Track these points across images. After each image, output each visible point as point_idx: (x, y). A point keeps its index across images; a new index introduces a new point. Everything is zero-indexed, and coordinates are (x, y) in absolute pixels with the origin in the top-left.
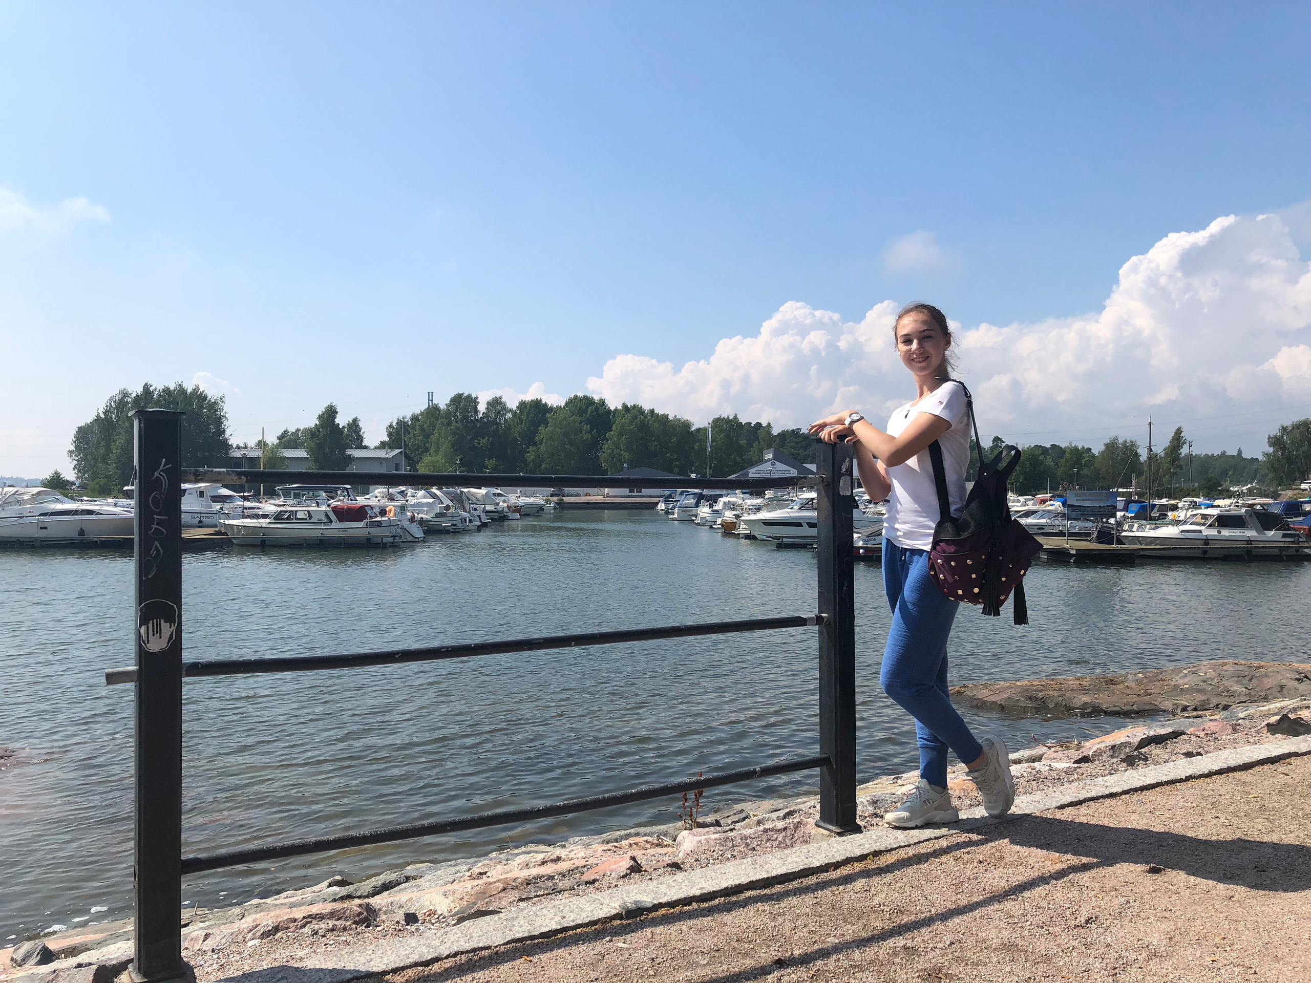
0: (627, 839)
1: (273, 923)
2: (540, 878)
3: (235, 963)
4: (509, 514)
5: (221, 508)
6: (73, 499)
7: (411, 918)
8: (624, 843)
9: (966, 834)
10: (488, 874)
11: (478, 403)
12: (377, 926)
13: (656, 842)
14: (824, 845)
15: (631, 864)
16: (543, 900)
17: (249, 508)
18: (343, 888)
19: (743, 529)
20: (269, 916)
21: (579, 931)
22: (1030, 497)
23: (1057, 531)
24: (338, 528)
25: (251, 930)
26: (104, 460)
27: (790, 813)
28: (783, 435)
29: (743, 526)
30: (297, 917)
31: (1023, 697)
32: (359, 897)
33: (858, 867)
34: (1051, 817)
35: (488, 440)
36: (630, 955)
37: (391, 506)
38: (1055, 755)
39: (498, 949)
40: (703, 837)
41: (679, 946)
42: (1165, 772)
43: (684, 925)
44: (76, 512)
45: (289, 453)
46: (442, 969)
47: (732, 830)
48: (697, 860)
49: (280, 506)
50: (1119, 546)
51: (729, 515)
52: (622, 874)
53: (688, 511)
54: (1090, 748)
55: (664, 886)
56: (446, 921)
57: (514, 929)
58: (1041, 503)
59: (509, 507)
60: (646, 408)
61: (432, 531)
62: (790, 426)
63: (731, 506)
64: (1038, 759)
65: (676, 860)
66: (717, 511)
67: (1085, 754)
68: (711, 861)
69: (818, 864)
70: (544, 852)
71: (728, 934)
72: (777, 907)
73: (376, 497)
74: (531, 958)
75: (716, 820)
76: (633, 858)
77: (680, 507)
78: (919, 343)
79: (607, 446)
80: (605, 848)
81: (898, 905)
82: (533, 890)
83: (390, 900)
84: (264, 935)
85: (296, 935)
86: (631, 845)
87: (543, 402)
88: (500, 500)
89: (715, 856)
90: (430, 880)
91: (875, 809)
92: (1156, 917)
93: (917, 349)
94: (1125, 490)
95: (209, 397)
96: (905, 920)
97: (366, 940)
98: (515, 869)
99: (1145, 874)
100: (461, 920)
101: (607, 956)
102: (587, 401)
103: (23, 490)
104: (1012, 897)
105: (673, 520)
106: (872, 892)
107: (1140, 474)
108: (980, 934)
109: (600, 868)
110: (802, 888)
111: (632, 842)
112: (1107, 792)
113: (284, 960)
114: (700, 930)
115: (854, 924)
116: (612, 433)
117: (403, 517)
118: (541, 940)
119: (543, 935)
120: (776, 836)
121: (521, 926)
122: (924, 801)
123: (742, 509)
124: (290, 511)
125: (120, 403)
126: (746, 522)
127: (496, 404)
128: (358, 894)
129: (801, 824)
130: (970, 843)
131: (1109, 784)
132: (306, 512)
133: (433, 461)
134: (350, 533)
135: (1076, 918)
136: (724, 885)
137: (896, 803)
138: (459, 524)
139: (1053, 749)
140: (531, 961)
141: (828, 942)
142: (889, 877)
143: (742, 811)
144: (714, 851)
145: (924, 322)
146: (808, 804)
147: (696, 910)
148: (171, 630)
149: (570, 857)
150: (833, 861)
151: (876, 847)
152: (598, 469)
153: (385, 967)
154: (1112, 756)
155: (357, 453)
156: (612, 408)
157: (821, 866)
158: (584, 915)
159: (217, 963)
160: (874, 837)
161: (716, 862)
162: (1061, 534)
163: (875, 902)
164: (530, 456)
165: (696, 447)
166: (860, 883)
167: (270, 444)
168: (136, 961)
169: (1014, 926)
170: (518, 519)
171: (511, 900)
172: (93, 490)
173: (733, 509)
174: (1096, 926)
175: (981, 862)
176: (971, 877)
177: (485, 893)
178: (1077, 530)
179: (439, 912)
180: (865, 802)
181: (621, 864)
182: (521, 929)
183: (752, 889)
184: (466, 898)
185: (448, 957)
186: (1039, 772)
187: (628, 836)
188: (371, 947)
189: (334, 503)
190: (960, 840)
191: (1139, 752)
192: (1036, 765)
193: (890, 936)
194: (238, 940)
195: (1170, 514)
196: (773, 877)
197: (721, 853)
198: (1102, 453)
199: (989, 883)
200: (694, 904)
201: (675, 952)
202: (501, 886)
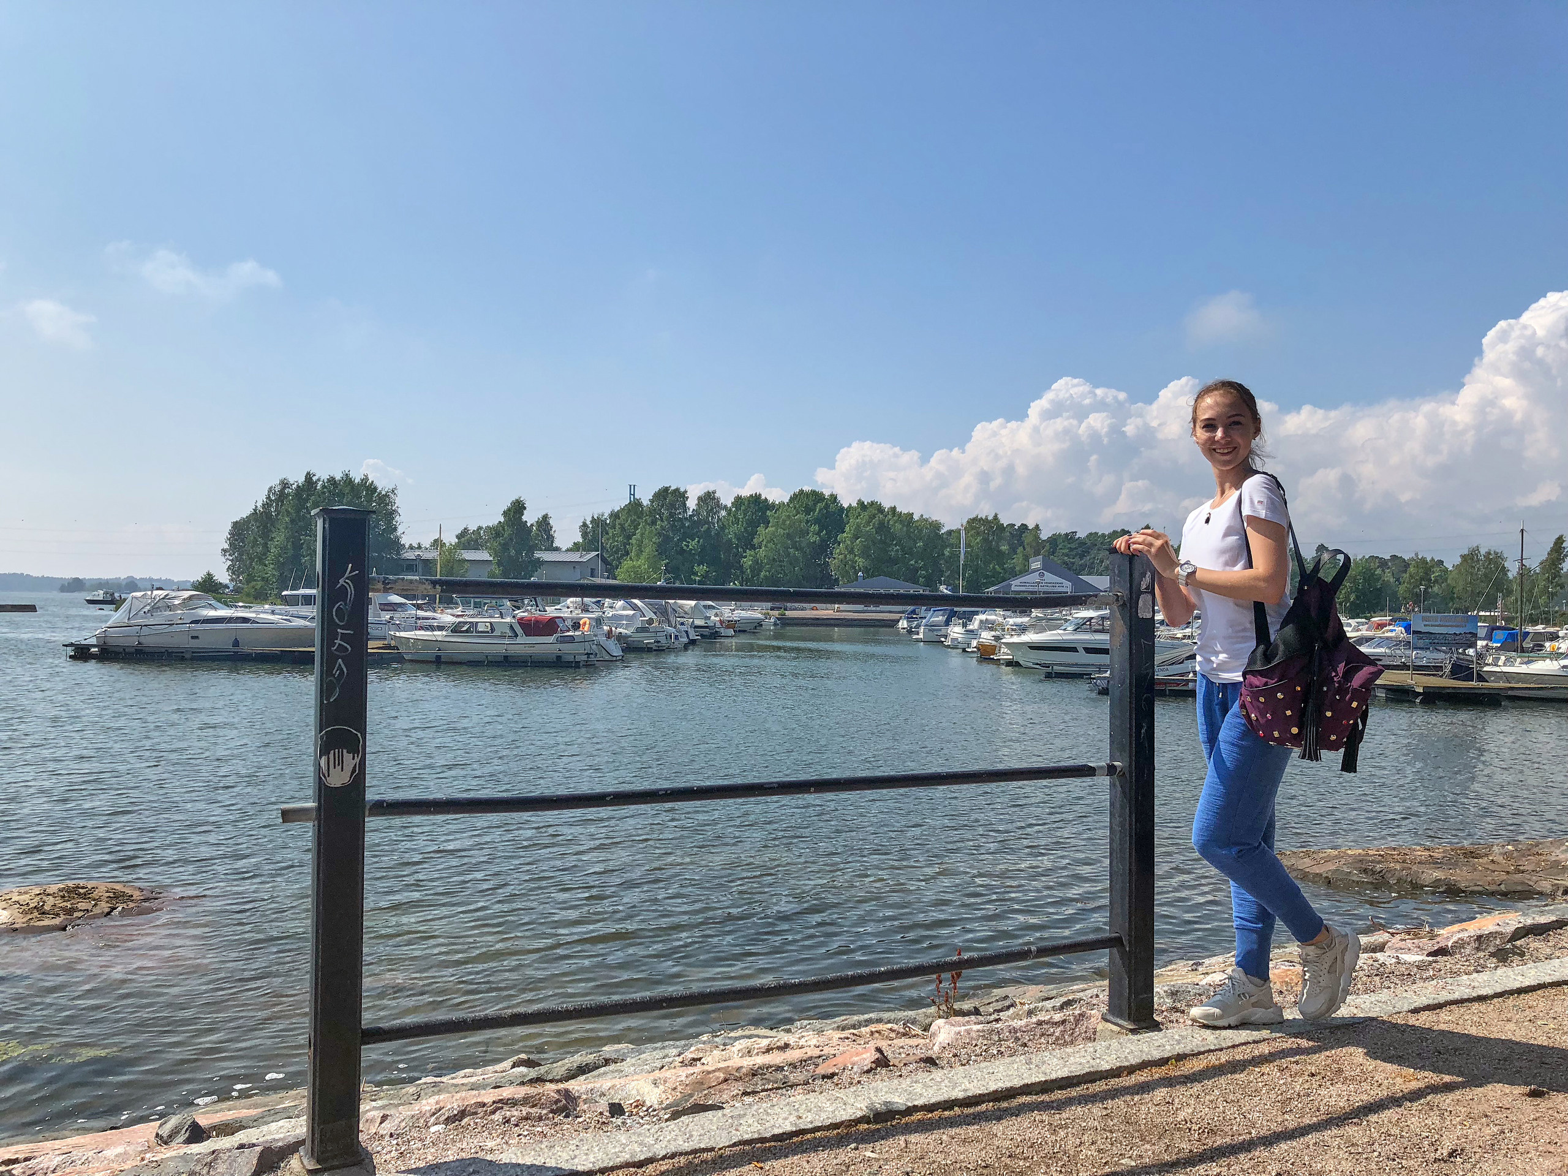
0: (867, 1026)
1: (459, 1106)
2: (767, 1068)
3: (416, 1152)
4: (722, 630)
5: (392, 618)
6: (228, 605)
7: (616, 1109)
8: (864, 1030)
9: (1293, 1039)
10: (703, 1061)
11: (687, 498)
12: (577, 1117)
13: (902, 1030)
14: (1114, 1043)
15: (876, 1057)
16: (772, 1095)
17: (423, 619)
18: (531, 1069)
19: (1004, 654)
20: (454, 1099)
21: (818, 1134)
22: (1364, 620)
23: (1399, 663)
24: (526, 645)
25: (434, 1114)
26: (261, 561)
27: (1068, 1003)
28: (1054, 540)
29: (1004, 650)
30: (486, 1101)
31: (1355, 869)
32: (551, 1081)
33: (1158, 1073)
34: (1403, 1022)
35: (698, 542)
36: (880, 1167)
37: (585, 618)
38: (1402, 944)
39: (722, 1151)
40: (963, 1028)
41: (939, 1159)
42: (1549, 971)
43: (945, 1135)
44: (230, 620)
45: (469, 555)
46: (658, 1172)
47: (997, 1020)
48: (955, 1056)
49: (458, 616)
50: (1481, 683)
51: (986, 636)
52: (866, 1068)
53: (937, 630)
54: (1448, 938)
55: (920, 1085)
56: (657, 1115)
57: (741, 1129)
58: (1377, 628)
59: (721, 622)
60: (887, 505)
61: (632, 649)
62: (1064, 529)
63: (987, 625)
64: (1381, 948)
65: (930, 1053)
66: (972, 631)
67: (1442, 944)
68: (973, 1058)
69: (1108, 1068)
70: (767, 1037)
71: (998, 1147)
72: (1057, 1118)
73: (568, 608)
74: (762, 1165)
75: (975, 1008)
76: (879, 1050)
77: (926, 625)
78: (1225, 432)
79: (838, 551)
80: (842, 1036)
81: (1209, 1124)
82: (760, 1083)
83: (590, 1086)
84: (448, 1120)
85: (485, 1122)
86: (872, 1033)
87: (763, 497)
88: (711, 613)
89: (978, 1051)
90: (633, 1065)
91: (1174, 1002)
92: (1537, 1150)
93: (1222, 438)
94: (1488, 614)
95: (380, 489)
96: (1218, 1143)
97: (565, 1132)
98: (735, 1056)
99: (1524, 1098)
100: (675, 1116)
101: (853, 1167)
102: (817, 496)
103: (173, 594)
104: (1354, 1120)
105: (918, 641)
106: (1176, 1105)
107: (1509, 592)
108: (1314, 1165)
109: (839, 1060)
110: (1088, 1095)
111: (873, 1030)
112: (1474, 995)
113: (473, 1151)
114: (964, 1141)
115: (1154, 1144)
116: (845, 535)
117: (599, 632)
118: (773, 1144)
119: (776, 1138)
120: (1052, 1030)
121: (750, 1126)
122: (1239, 995)
123: (1003, 630)
124: (470, 623)
125: (281, 495)
126: (1006, 644)
127: (708, 499)
128: (550, 1077)
129: (1083, 1016)
130: (1299, 1051)
131: (1476, 984)
132: (488, 624)
133: (634, 567)
134: (537, 650)
135: (1437, 1150)
136: (993, 1087)
137: (1201, 995)
138: (663, 641)
139: (1398, 937)
140: (761, 1168)
141: (1122, 1164)
142: (1197, 1087)
143: (1006, 997)
144: (976, 1045)
145: (1231, 405)
146: (1089, 993)
147: (959, 1116)
148: (354, 762)
149: (800, 1044)
150: (1126, 1064)
151: (1179, 1049)
152: (827, 579)
153: (591, 1165)
154: (1478, 949)
155: (547, 556)
156: (846, 505)
157: (1112, 1069)
158: (824, 1116)
159: (396, 1150)
160: (1177, 1037)
161: (979, 1059)
162: (1404, 667)
163: (1180, 1117)
164: (747, 562)
165: (947, 552)
166: (1161, 1093)
167: (448, 545)
168: (308, 1143)
169: (1357, 1157)
170: (732, 637)
171: (735, 1093)
172: (248, 595)
173: (991, 629)
174: (1461, 1160)
175: (1313, 1075)
176: (1302, 1093)
177: (702, 1083)
178: (1424, 662)
179: (648, 1104)
180: (1162, 992)
181: (864, 1056)
182: (750, 1129)
183: (1027, 1094)
184: (679, 1089)
185: (664, 1158)
186: (1383, 965)
187: (868, 1022)
188: (574, 1141)
189: (520, 614)
190: (1285, 1046)
191: (1513, 945)
192: (1378, 955)
193: (1200, 1161)
194: (419, 1123)
195: (1547, 644)
196: (1052, 1081)
197: (985, 1047)
198: (1457, 567)
199: (1325, 1101)
200: (956, 1109)
201: (935, 1166)
202: (722, 1076)
